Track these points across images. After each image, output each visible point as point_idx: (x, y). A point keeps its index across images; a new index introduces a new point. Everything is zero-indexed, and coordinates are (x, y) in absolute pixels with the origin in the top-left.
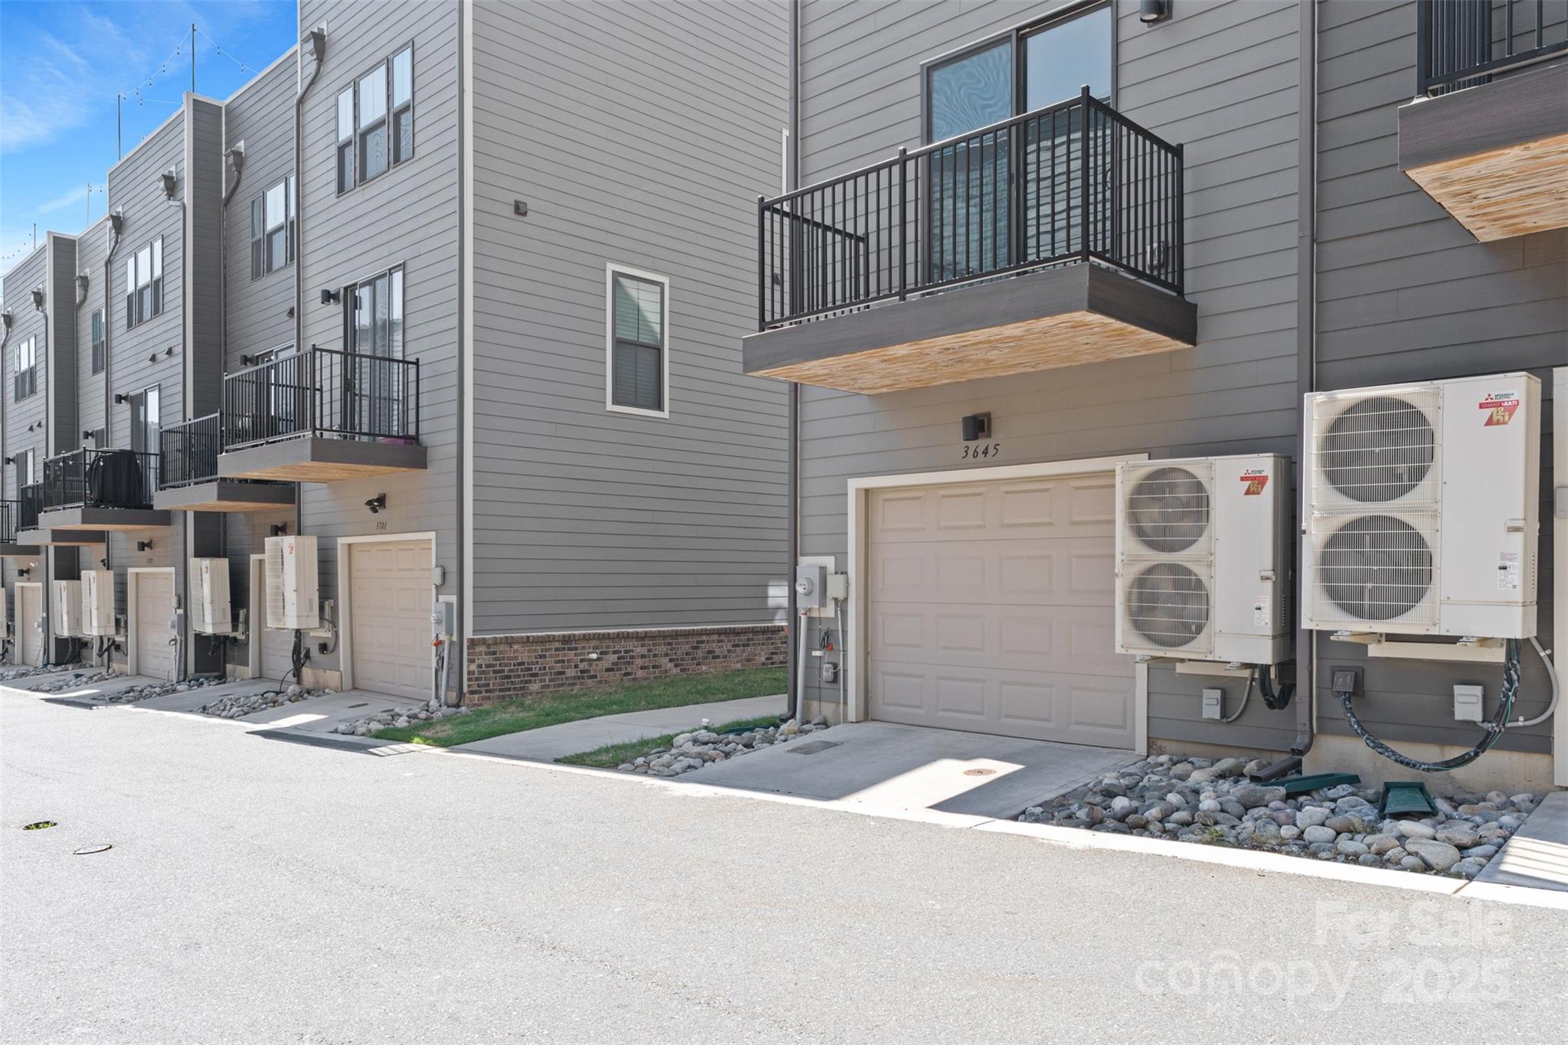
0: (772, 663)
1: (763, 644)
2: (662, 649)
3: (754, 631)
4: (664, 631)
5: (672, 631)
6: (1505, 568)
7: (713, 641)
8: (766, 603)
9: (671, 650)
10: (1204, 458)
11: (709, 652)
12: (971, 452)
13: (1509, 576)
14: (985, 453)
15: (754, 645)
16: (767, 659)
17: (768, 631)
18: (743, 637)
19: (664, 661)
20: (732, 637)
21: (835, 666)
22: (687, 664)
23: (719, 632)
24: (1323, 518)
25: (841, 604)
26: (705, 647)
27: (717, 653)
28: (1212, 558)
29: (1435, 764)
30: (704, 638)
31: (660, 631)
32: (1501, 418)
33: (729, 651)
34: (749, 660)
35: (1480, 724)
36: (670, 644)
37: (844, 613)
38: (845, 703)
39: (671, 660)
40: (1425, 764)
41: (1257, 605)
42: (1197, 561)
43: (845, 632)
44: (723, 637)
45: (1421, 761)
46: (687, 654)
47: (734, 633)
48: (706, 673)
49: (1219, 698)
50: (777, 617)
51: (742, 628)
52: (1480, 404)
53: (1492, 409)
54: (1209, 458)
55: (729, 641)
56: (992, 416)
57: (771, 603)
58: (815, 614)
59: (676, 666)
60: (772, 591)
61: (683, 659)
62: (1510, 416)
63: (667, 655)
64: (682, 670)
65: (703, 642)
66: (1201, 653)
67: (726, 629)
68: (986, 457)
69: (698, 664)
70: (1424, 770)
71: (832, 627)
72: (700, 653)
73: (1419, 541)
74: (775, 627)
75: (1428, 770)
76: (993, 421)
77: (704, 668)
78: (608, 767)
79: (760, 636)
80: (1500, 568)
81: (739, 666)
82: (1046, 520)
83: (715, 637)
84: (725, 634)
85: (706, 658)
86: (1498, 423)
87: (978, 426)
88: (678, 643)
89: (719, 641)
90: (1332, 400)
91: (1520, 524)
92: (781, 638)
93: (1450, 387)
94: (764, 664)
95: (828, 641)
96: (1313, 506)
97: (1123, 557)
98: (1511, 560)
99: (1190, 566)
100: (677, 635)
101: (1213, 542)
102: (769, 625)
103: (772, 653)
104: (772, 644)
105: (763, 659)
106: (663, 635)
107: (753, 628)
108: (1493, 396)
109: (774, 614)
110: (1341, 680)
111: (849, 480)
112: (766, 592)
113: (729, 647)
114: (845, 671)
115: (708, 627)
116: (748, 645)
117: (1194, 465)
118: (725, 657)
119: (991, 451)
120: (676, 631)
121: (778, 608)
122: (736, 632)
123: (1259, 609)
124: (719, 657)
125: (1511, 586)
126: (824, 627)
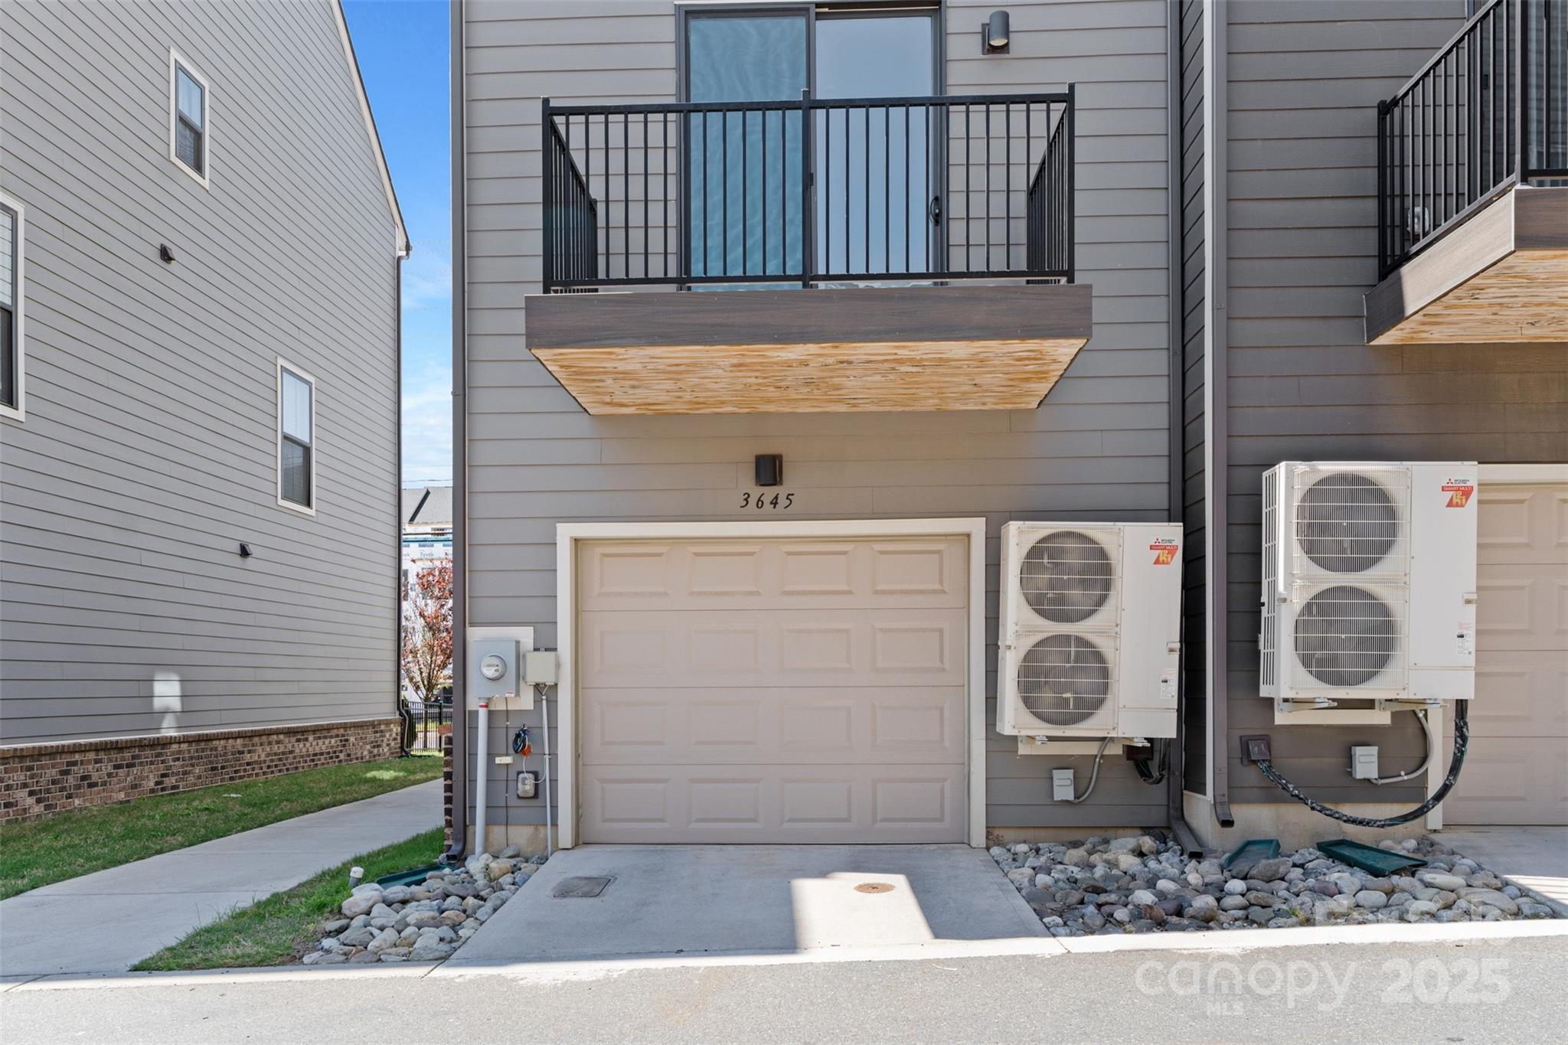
0: (163, 789)
1: (152, 763)
2: (20, 777)
3: (141, 745)
4: (22, 750)
5: (34, 748)
6: (1462, 636)
7: (89, 762)
8: (151, 704)
9: (32, 777)
10: (1112, 523)
11: (83, 778)
12: (753, 501)
13: (1466, 644)
14: (774, 503)
15: (141, 764)
16: (157, 783)
17: (159, 744)
18: (127, 755)
19: (21, 795)
20: (113, 755)
21: (536, 775)
22: (54, 798)
23: (97, 748)
24: (1303, 587)
25: (545, 692)
26: (78, 771)
27: (94, 779)
28: (1118, 630)
29: (1391, 819)
30: (77, 757)
31: (15, 750)
32: (1459, 501)
33: (109, 775)
34: (134, 787)
35: (1375, 781)
36: (30, 768)
37: (553, 704)
38: (555, 824)
39: (31, 793)
40: (1380, 821)
41: (1163, 677)
42: (1100, 633)
43: (553, 728)
44: (102, 755)
45: (1375, 818)
46: (54, 782)
47: (116, 748)
48: (80, 810)
49: (1072, 778)
50: (165, 724)
51: (127, 741)
52: (1443, 487)
53: (1452, 493)
54: (1117, 523)
55: (110, 760)
56: (784, 459)
57: (158, 704)
58: (500, 706)
59: (39, 801)
60: (159, 688)
61: (48, 791)
62: (1467, 499)
63: (25, 785)
64: (47, 807)
65: (75, 763)
66: (1103, 729)
67: (106, 742)
68: (776, 510)
69: (69, 797)
70: (1378, 826)
71: (529, 723)
72: (71, 780)
73: (1384, 610)
74: (163, 738)
75: (1383, 826)
76: (784, 464)
77: (77, 802)
78: (283, 963)
79: (148, 752)
80: (1458, 637)
81: (122, 796)
82: (845, 587)
83: (92, 756)
84: (104, 750)
85: (78, 787)
86: (1457, 505)
87: (769, 470)
88: (42, 767)
89: (97, 761)
90: (1314, 471)
91: (1474, 597)
92: (173, 753)
93: (1420, 469)
94: (152, 791)
95: (521, 743)
96: (1293, 575)
97: (1017, 628)
98: (1467, 629)
99: (1090, 637)
100: (39, 754)
101: (1119, 612)
102: (158, 735)
103: (164, 776)
104: (163, 762)
105: (152, 784)
106: (19, 756)
107: (141, 739)
108: (1453, 481)
109: (161, 721)
110: (1256, 749)
111: (558, 525)
112: (151, 689)
113: (110, 769)
114: (554, 781)
115: (82, 741)
116: (132, 765)
117: (1096, 530)
118: (104, 784)
119: (782, 501)
120: (40, 748)
121: (165, 712)
122: (118, 747)
123: (1166, 681)
124: (95, 785)
125: (1467, 652)
126: (515, 725)
